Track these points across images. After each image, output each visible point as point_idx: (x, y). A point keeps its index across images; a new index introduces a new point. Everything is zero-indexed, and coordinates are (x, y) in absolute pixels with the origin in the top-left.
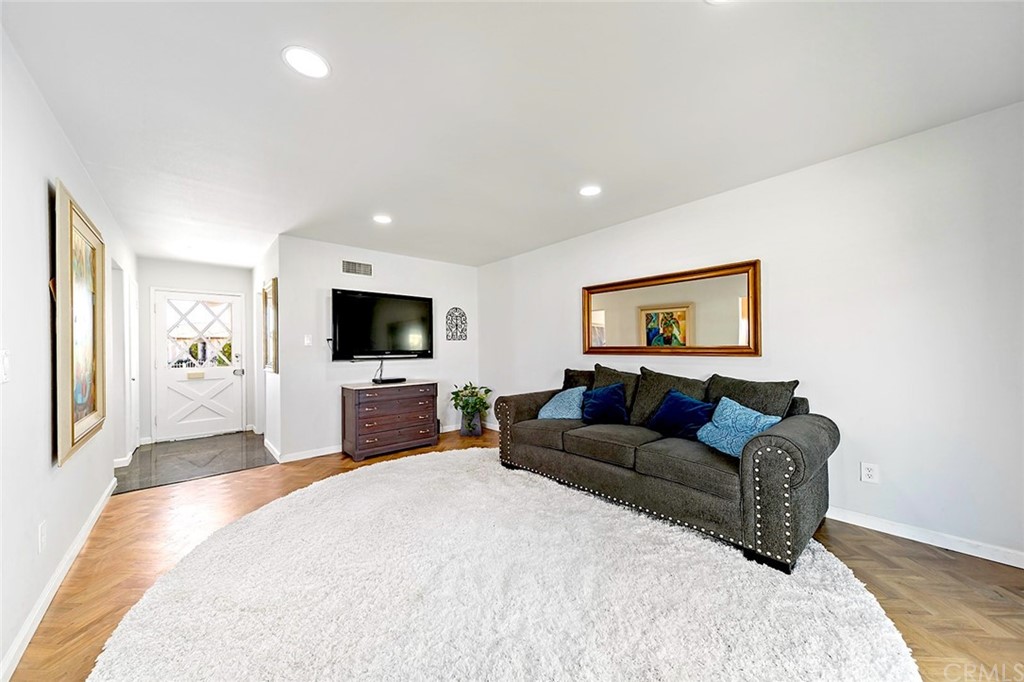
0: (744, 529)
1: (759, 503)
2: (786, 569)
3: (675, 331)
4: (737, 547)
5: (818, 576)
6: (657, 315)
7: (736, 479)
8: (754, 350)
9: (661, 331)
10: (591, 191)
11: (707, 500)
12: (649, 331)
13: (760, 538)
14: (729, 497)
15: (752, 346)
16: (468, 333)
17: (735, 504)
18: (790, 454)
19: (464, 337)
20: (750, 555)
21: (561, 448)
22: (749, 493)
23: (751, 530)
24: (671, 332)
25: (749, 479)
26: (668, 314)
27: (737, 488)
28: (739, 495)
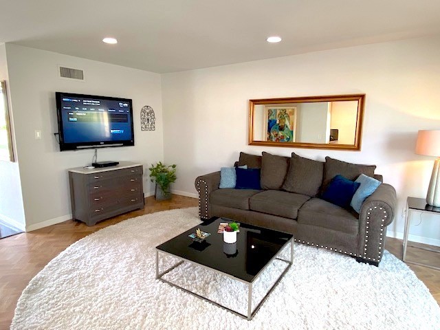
0: (358, 248)
1: (367, 234)
2: (376, 264)
3: (287, 123)
4: (353, 257)
5: (390, 266)
6: (276, 110)
7: (357, 223)
8: (357, 147)
9: (278, 122)
10: (274, 39)
11: (341, 234)
12: (270, 122)
13: (366, 252)
14: (351, 232)
15: (356, 145)
16: (156, 125)
17: (355, 236)
18: (386, 210)
19: (153, 128)
20: (359, 260)
21: (248, 209)
22: (363, 230)
23: (362, 248)
24: (284, 123)
25: (364, 223)
26: (283, 110)
27: (357, 227)
28: (357, 230)
